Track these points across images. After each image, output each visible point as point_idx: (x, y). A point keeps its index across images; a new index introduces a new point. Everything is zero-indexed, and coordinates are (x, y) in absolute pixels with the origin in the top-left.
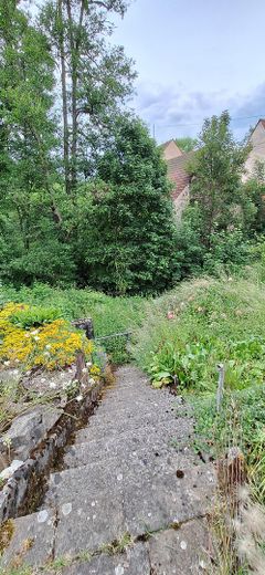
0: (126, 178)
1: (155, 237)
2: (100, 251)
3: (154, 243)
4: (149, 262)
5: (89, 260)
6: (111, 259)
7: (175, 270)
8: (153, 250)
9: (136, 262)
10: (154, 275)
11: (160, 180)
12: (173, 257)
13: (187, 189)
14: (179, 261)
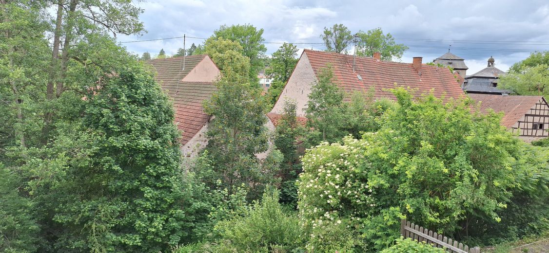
0: (116, 129)
1: (148, 192)
2: (74, 208)
3: (147, 200)
4: (138, 223)
5: (58, 219)
6: (89, 218)
7: (173, 231)
8: (145, 209)
9: (123, 222)
10: (144, 239)
11: (160, 130)
12: (171, 215)
13: (205, 129)
14: (178, 219)
